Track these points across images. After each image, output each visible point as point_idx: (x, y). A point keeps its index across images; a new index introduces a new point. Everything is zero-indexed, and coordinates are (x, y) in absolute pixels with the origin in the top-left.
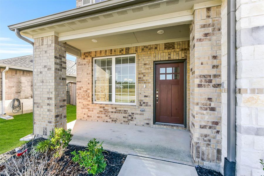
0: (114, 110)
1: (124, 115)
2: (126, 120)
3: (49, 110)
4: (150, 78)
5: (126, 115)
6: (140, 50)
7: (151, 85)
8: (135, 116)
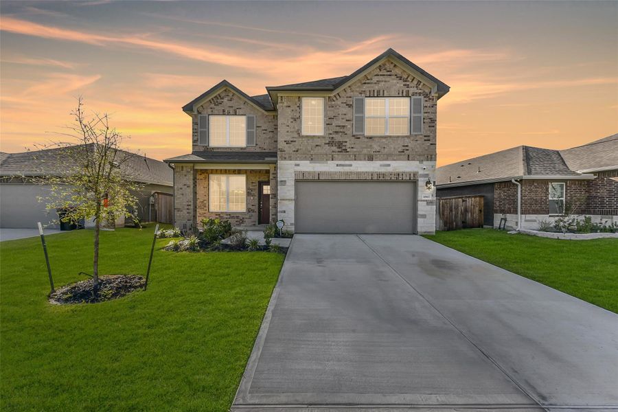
0: (229, 217)
1: (236, 220)
2: (238, 223)
3: (188, 213)
4: (256, 193)
5: (238, 220)
6: (248, 173)
7: (257, 198)
8: (245, 220)
